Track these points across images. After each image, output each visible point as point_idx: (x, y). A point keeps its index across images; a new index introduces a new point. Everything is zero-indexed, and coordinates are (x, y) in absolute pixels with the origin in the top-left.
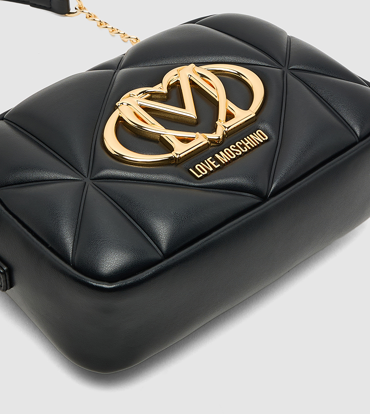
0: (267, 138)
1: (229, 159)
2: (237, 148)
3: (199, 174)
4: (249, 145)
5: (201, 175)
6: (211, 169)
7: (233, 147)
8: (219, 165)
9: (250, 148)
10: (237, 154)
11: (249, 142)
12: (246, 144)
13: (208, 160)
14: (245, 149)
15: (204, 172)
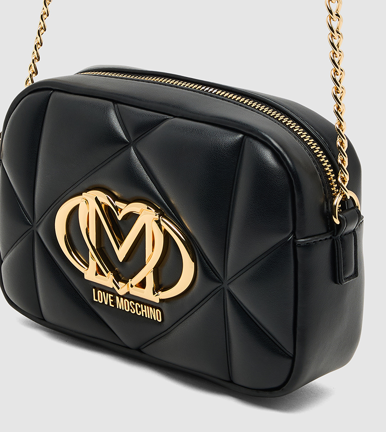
0: (160, 321)
1: (123, 309)
2: (134, 306)
3: (96, 298)
4: (144, 313)
5: (97, 301)
6: (106, 303)
7: (133, 311)
8: (113, 306)
9: (143, 315)
10: (131, 310)
11: (145, 311)
12: (142, 310)
13: (110, 295)
14: (139, 313)
15: (100, 300)
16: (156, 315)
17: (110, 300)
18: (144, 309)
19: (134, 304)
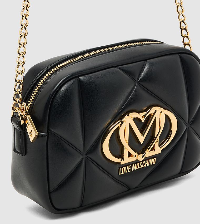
1: (135, 169)
3: (121, 172)
6: (126, 172)
8: (130, 171)
12: (146, 164)
13: (129, 166)
15: (123, 172)
16: (153, 162)
17: (129, 169)
18: (147, 162)
19: (142, 163)
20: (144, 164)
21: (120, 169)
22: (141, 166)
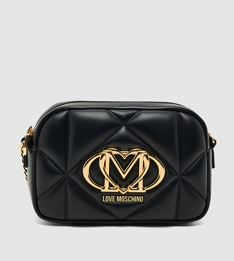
0: (142, 201)
1: (120, 201)
3: (105, 200)
4: (133, 200)
6: (111, 201)
8: (115, 201)
11: (134, 199)
12: (132, 199)
13: (113, 197)
14: (130, 200)
15: (107, 200)
16: (140, 199)
17: (113, 199)
18: (133, 198)
19: (127, 197)
20: (130, 199)
21: (103, 196)
22: (126, 200)
